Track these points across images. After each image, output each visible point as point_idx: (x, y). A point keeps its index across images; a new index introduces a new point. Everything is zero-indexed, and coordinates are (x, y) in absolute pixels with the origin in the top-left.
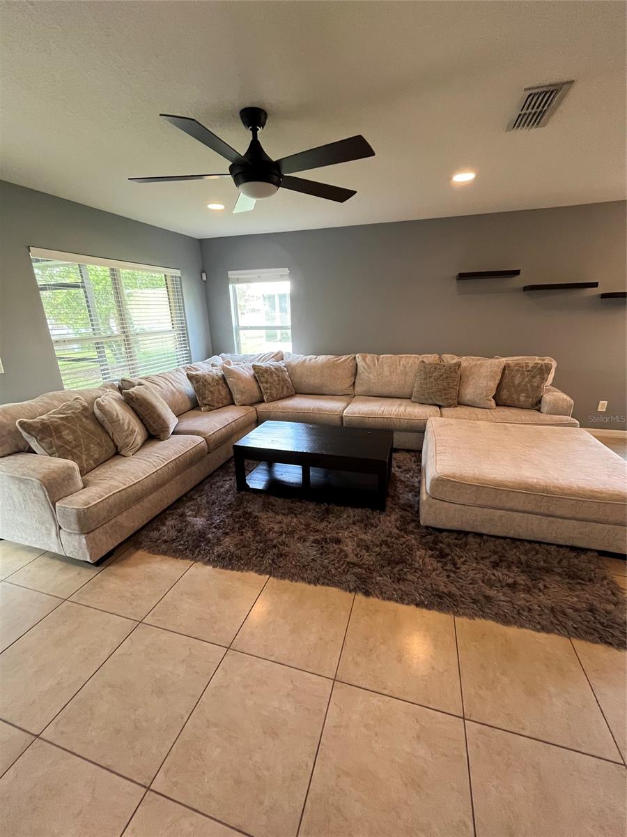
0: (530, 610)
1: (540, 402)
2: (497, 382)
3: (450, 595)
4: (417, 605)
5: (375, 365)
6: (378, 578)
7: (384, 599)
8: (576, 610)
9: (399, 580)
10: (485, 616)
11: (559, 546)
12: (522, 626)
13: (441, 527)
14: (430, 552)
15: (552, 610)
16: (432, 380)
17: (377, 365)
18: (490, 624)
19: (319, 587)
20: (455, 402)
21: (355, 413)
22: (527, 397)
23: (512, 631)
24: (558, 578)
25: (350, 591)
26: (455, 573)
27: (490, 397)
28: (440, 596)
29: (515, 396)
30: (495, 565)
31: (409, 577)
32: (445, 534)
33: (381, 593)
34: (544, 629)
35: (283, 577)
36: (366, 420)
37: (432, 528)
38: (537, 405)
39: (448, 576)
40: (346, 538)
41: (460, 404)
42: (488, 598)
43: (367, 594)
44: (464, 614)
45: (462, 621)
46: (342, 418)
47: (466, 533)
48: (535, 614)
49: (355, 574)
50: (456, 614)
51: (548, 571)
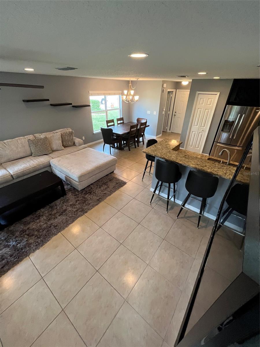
0: (111, 190)
1: (74, 143)
2: (61, 140)
3: (100, 198)
4: (97, 205)
5: (5, 147)
6: (85, 208)
7: (90, 210)
8: (116, 185)
9: (89, 204)
10: (107, 197)
11: (105, 176)
12: (112, 194)
13: (84, 188)
14: (88, 194)
15: (114, 188)
16: (39, 146)
17: (7, 146)
18: (108, 197)
19: (75, 222)
20: (51, 151)
21: (18, 171)
22: (71, 142)
23: (112, 195)
24: (109, 182)
25: (83, 215)
26: (96, 194)
27: (62, 146)
28: (98, 200)
29: (67, 143)
30: (100, 188)
31: (90, 202)
32: (86, 189)
33: (88, 209)
34: (115, 191)
35: (64, 229)
36: (25, 172)
37: (82, 190)
38: (74, 144)
39: (96, 196)
40: (66, 208)
41: (53, 151)
42: (105, 194)
43: (86, 212)
44: (104, 199)
45: (105, 201)
46: (12, 176)
47: (89, 186)
48: (112, 190)
49: (80, 211)
50: (103, 200)
51: (107, 182)
